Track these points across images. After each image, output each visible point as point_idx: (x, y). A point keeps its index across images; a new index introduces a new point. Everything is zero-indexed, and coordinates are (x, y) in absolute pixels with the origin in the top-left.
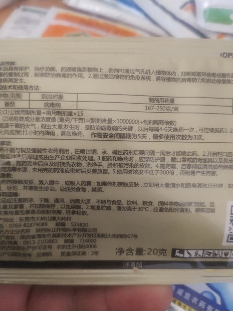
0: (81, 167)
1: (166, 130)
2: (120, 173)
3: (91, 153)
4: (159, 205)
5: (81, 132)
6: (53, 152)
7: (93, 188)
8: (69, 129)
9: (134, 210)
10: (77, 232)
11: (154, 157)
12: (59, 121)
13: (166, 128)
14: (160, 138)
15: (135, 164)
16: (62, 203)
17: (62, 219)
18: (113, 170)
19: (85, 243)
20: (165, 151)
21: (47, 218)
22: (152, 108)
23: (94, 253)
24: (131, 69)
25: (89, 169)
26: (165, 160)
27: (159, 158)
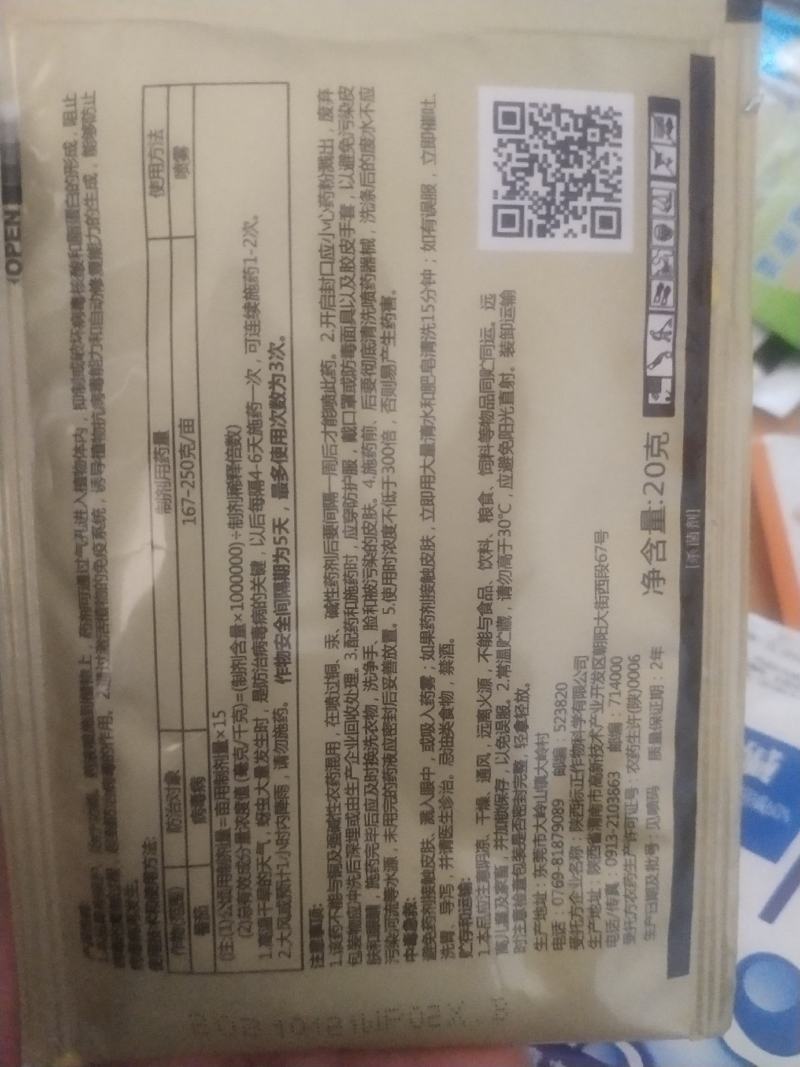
0: (376, 706)
1: (257, 458)
2: (394, 594)
3: (335, 680)
4: (491, 473)
5: (274, 713)
6: (335, 788)
7: (441, 671)
8: (267, 746)
10: (586, 715)
11: (341, 493)
12: (244, 778)
13: (249, 458)
14: (285, 477)
15: (364, 548)
16: (491, 761)
17: (541, 757)
18: (384, 613)
19: (624, 688)
20: (323, 462)
21: (538, 802)
22: (187, 505)
23: (658, 661)
25: (384, 684)
26: (349, 461)
27: (345, 477)
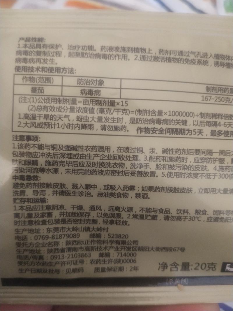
0: (124, 168)
1: (225, 125)
2: (170, 177)
3: (136, 152)
4: (214, 214)
5: (125, 126)
6: (90, 149)
7: (137, 194)
8: (111, 123)
9: (184, 219)
10: (114, 245)
11: (212, 157)
12: (98, 112)
13: (226, 122)
14: (219, 135)
15: (190, 165)
16: (98, 211)
17: (98, 229)
18: (163, 172)
20: (224, 150)
21: (79, 228)
22: (209, 98)
23: (133, 269)
24: (185, 51)
25: (133, 171)
26: (224, 161)
27: (218, 159)
